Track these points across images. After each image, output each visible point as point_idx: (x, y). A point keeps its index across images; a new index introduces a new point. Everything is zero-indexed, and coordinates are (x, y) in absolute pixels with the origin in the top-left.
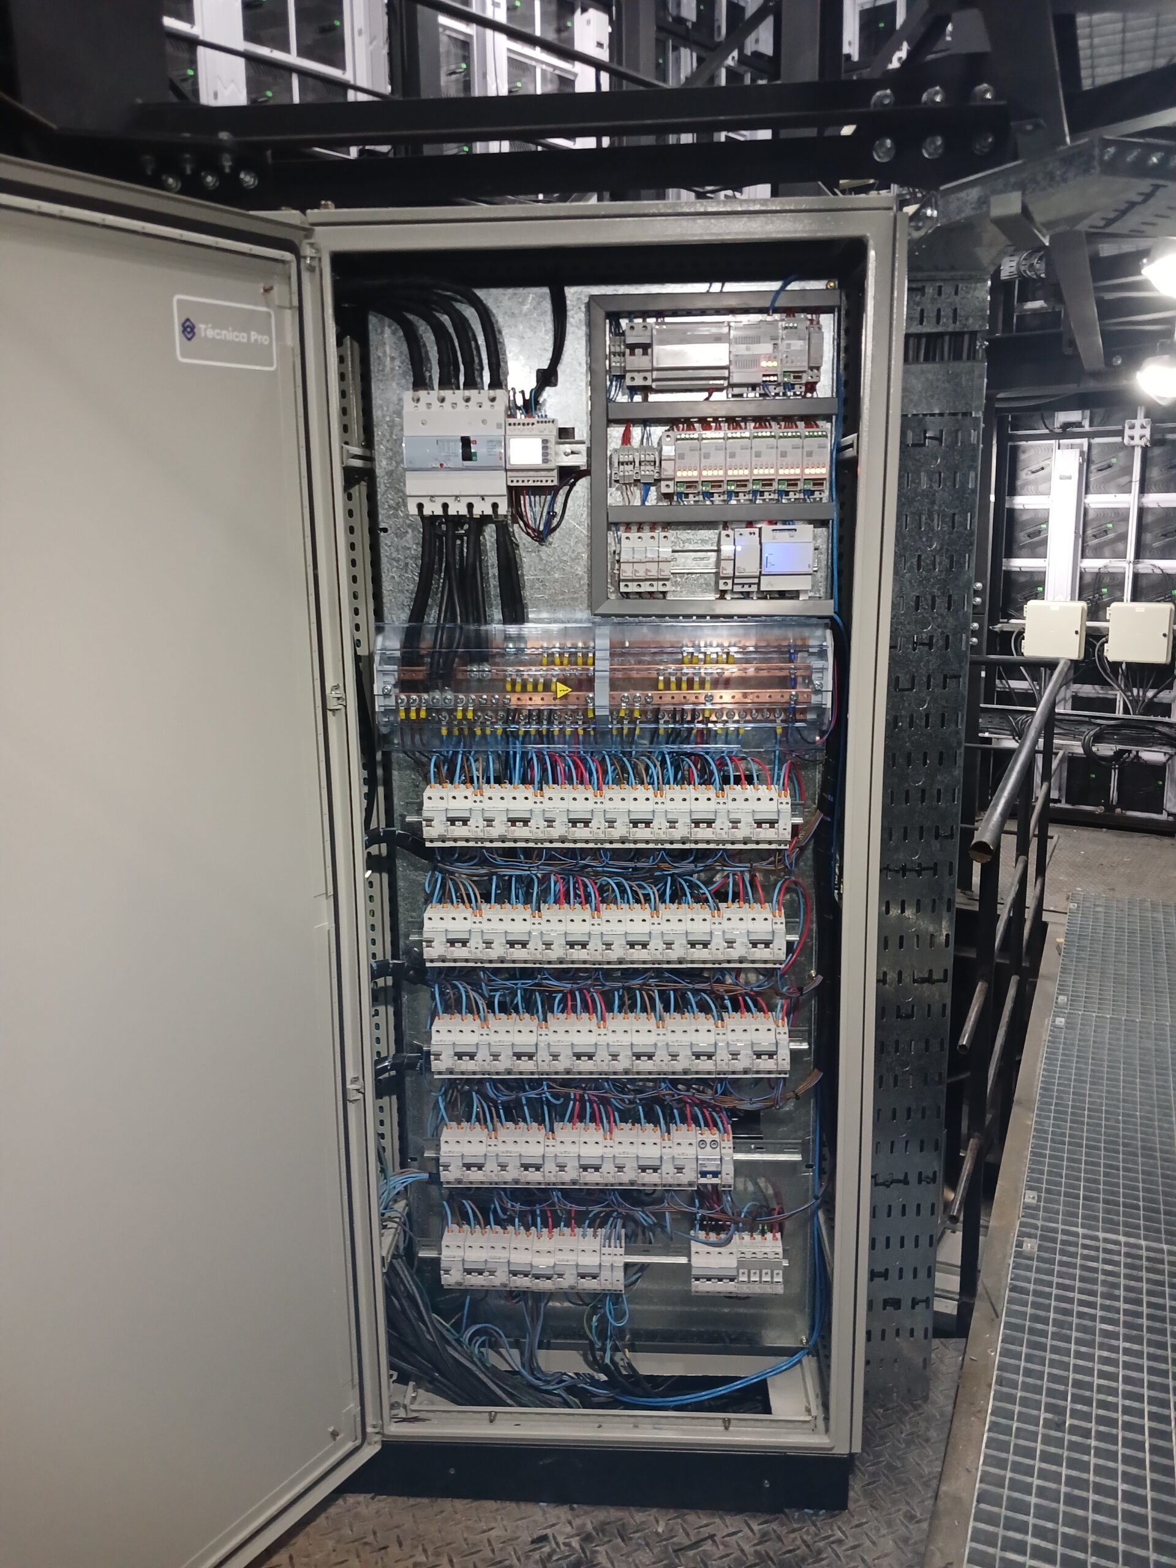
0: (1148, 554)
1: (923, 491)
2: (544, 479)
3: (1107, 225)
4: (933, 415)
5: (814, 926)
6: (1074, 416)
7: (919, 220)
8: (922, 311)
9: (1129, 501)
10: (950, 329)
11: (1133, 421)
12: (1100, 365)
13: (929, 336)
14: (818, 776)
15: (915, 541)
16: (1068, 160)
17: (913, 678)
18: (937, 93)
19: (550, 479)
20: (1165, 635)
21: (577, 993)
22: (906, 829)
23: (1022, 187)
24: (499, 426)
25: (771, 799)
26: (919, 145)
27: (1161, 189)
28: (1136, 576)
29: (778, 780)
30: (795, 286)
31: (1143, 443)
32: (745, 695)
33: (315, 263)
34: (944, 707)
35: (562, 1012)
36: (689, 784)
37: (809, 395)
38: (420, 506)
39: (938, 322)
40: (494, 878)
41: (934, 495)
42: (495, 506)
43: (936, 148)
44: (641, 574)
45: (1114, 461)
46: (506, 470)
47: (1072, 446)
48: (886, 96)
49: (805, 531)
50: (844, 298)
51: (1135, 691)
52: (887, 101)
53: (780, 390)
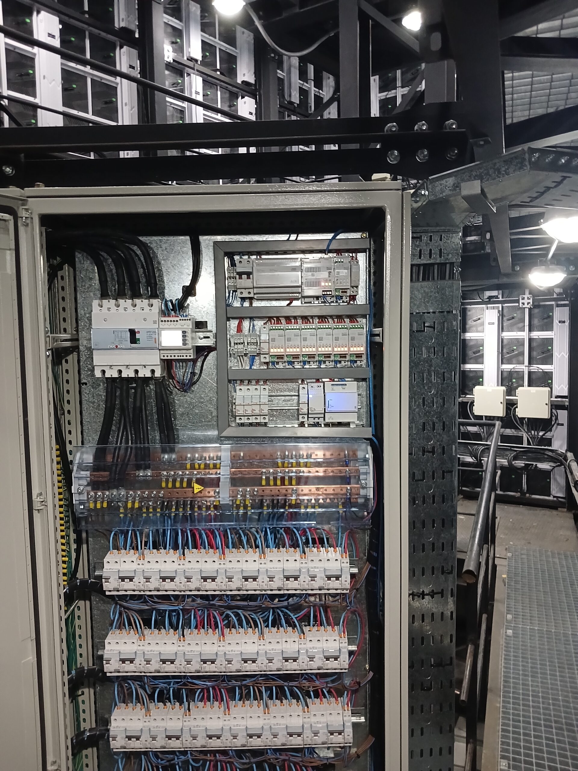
0: (535, 362)
1: (425, 358)
2: (185, 355)
3: (531, 201)
4: (429, 313)
5: (367, 636)
6: (494, 293)
7: (417, 197)
8: (420, 250)
9: (524, 335)
10: (438, 261)
11: (524, 296)
12: (510, 271)
13: (425, 265)
14: (367, 538)
15: (421, 389)
16: (508, 161)
17: (424, 473)
18: (423, 125)
19: (188, 355)
20: (546, 404)
21: (211, 689)
22: (423, 569)
23: (480, 178)
24: (155, 322)
25: (336, 560)
26: (414, 154)
27: (567, 179)
28: (530, 373)
29: (341, 544)
30: (341, 236)
31: (529, 306)
32: (318, 489)
33: (28, 221)
34: (444, 491)
35: (201, 701)
36: (283, 547)
37: (352, 302)
38: (104, 372)
39: (430, 257)
40: (154, 612)
41: (431, 361)
42: (153, 371)
43: (424, 156)
44: (249, 412)
45: (515, 315)
46: (160, 350)
47: (494, 308)
48: (394, 126)
49: (352, 386)
50: (372, 242)
51: (533, 432)
52: (394, 129)
53: (334, 299)
